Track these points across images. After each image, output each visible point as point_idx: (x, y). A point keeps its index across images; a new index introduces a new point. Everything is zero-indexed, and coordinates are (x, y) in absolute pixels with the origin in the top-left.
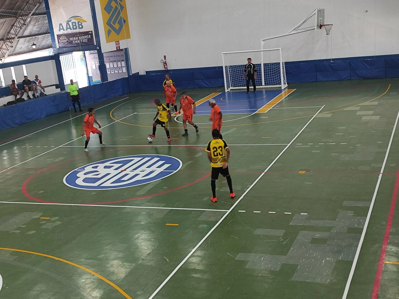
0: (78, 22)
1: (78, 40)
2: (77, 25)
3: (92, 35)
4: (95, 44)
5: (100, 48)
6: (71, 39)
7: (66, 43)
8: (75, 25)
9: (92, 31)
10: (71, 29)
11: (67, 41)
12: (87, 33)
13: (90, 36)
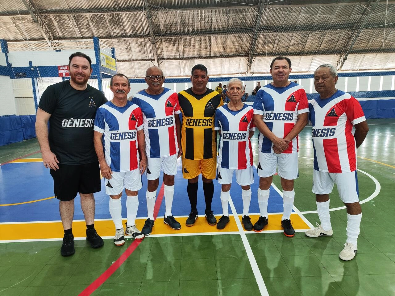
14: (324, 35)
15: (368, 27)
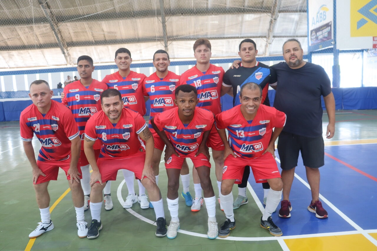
0: (324, 12)
1: (322, 34)
2: (323, 16)
3: (331, 26)
4: (333, 38)
5: (336, 43)
6: (318, 34)
7: (315, 40)
8: (321, 17)
9: (331, 22)
10: (319, 22)
11: (316, 37)
12: (327, 25)
13: (329, 27)
14: (31, 28)
15: (69, 19)
